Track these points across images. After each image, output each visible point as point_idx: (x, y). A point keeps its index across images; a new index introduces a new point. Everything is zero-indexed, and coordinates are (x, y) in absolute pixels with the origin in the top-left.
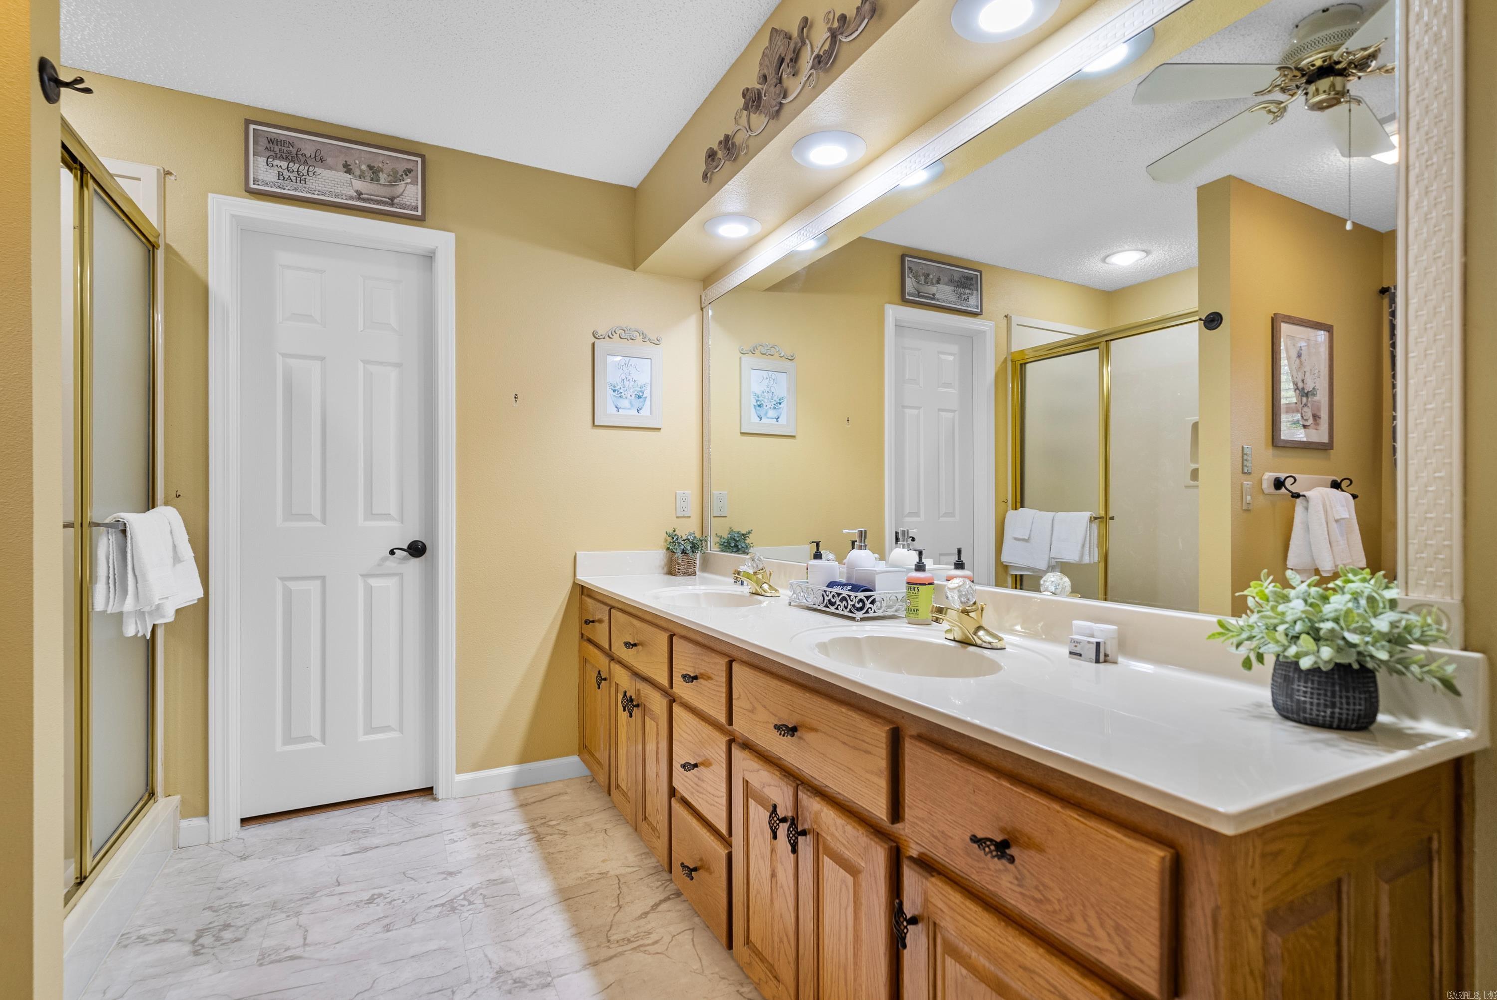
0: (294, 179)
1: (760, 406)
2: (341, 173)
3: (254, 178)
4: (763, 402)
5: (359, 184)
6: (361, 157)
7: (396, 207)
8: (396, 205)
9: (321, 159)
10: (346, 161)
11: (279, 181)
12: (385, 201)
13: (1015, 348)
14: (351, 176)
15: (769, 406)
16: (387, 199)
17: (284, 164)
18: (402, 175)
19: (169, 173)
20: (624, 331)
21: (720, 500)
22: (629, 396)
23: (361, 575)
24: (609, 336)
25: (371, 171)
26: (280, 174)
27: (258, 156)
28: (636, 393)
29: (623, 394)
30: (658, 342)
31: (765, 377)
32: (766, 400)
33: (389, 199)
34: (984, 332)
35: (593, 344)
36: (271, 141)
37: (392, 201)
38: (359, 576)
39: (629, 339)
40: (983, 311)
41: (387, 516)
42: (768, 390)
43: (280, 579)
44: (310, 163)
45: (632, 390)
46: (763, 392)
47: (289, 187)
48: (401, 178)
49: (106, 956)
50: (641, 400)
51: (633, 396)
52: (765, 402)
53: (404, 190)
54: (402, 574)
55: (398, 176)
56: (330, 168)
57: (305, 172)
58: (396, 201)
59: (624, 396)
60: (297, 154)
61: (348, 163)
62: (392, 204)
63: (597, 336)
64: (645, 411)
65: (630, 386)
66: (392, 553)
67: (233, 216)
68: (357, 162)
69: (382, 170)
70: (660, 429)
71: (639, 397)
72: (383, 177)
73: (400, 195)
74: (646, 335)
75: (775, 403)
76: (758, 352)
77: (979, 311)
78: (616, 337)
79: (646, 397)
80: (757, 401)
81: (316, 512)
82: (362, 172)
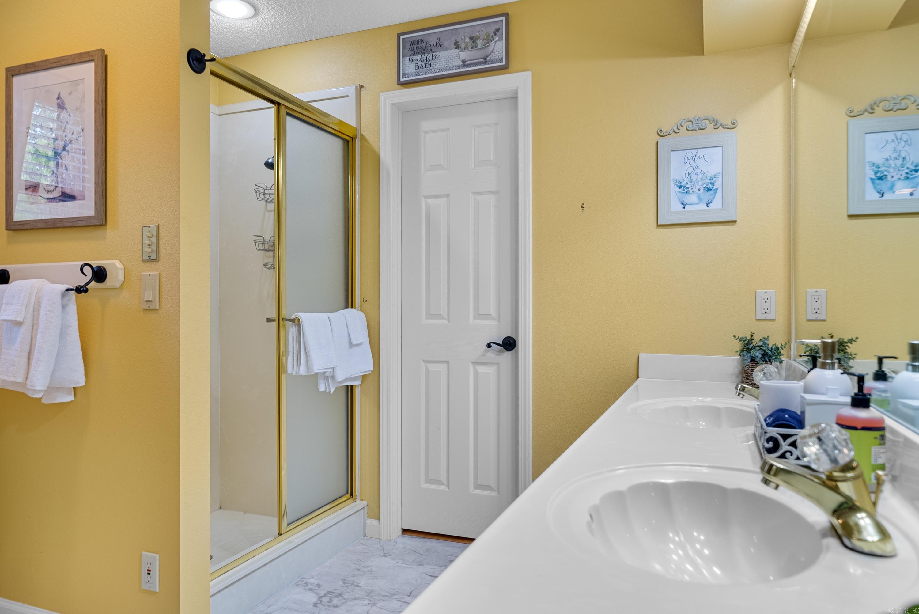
0: (424, 65)
1: (880, 178)
2: (453, 50)
3: (403, 74)
4: (886, 173)
5: (464, 55)
6: (465, 33)
7: (488, 64)
8: (488, 62)
9: (440, 45)
10: (456, 40)
11: (417, 71)
12: (481, 62)
14: (459, 50)
15: (896, 177)
16: (482, 60)
17: (418, 57)
18: (493, 36)
19: (362, 87)
20: (692, 122)
21: (816, 300)
22: (697, 190)
23: (472, 362)
24: (674, 131)
25: (472, 41)
26: (417, 65)
27: (405, 57)
28: (705, 185)
29: (690, 189)
30: (733, 126)
31: (890, 140)
32: (891, 170)
33: (483, 59)
35: (657, 143)
36: (412, 44)
37: (485, 60)
38: (470, 364)
39: (697, 129)
41: (488, 316)
42: (896, 155)
43: (423, 361)
44: (433, 49)
45: (700, 183)
46: (887, 160)
47: (422, 73)
48: (492, 39)
49: (286, 587)
50: (711, 192)
51: (702, 189)
52: (889, 172)
53: (494, 47)
54: (499, 363)
55: (490, 38)
56: (447, 49)
57: (431, 58)
58: (488, 59)
59: (691, 191)
60: (426, 47)
61: (457, 41)
62: (485, 63)
63: (661, 134)
64: (716, 204)
65: (699, 179)
66: (489, 345)
67: (393, 104)
68: (463, 37)
69: (479, 38)
70: (735, 221)
71: (709, 190)
72: (480, 42)
73: (491, 53)
74: (717, 121)
75: (907, 171)
76: (878, 110)
78: (683, 130)
79: (717, 189)
80: (876, 173)
81: (444, 313)
82: (466, 44)
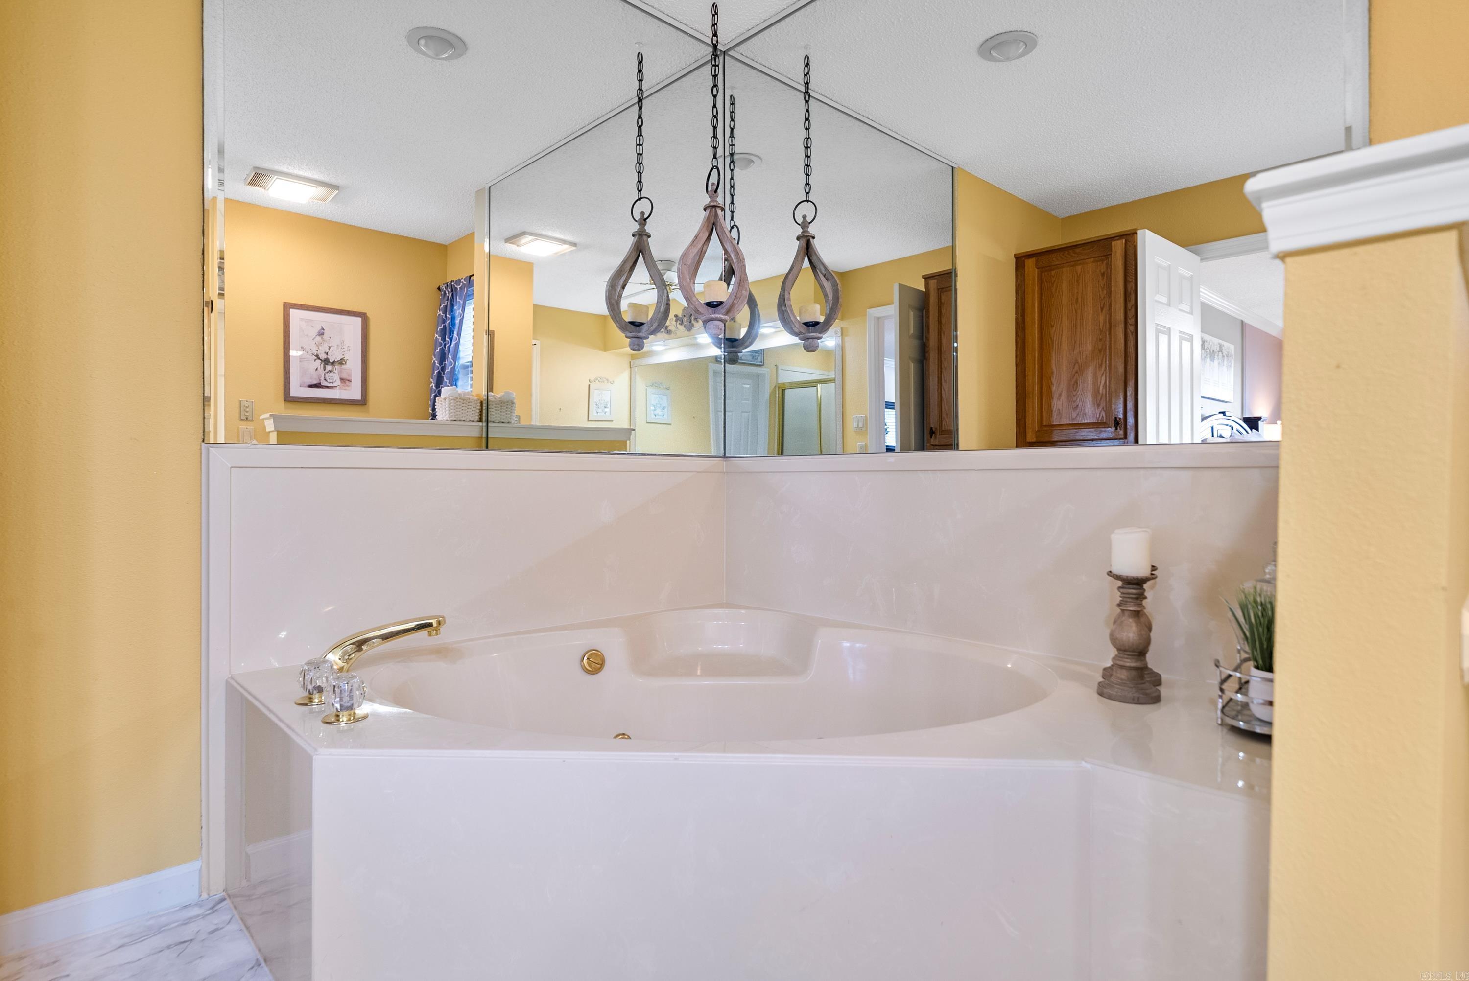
13: (780, 381)
15: (659, 411)
20: (601, 379)
22: (602, 407)
24: (595, 381)
30: (613, 383)
31: (657, 397)
34: (765, 374)
35: (589, 385)
39: (602, 382)
40: (765, 363)
42: (658, 402)
45: (603, 404)
46: (656, 403)
51: (604, 407)
52: (657, 409)
59: (600, 407)
63: (591, 382)
65: (602, 402)
71: (606, 407)
75: (661, 409)
76: (653, 386)
77: (762, 364)
78: (597, 381)
79: (608, 407)
